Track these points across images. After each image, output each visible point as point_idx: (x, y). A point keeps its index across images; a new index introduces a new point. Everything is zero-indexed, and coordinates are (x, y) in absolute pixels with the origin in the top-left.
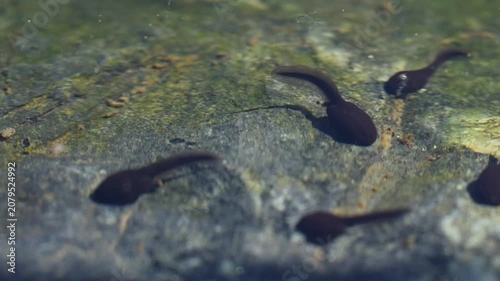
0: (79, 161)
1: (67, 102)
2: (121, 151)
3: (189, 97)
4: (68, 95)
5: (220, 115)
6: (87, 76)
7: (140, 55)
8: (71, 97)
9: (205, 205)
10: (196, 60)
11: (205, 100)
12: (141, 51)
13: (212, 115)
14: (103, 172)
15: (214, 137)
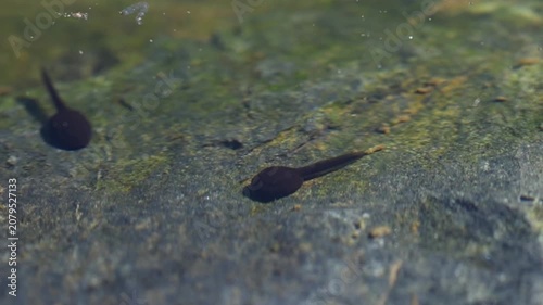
0: (337, 204)
1: (320, 135)
2: (386, 190)
3: (459, 125)
4: (321, 127)
5: (497, 145)
6: (342, 104)
7: (401, 78)
8: (324, 130)
10: (465, 83)
11: (478, 128)
12: (401, 74)
13: (487, 146)
14: (366, 215)
15: (491, 172)
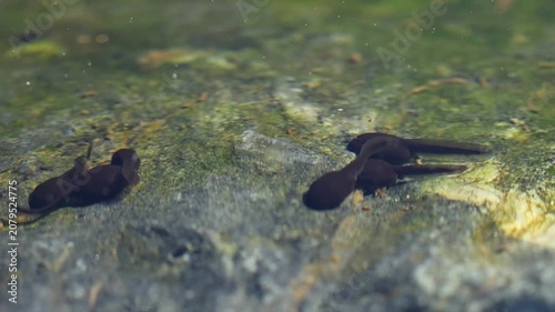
9: (176, 271)
